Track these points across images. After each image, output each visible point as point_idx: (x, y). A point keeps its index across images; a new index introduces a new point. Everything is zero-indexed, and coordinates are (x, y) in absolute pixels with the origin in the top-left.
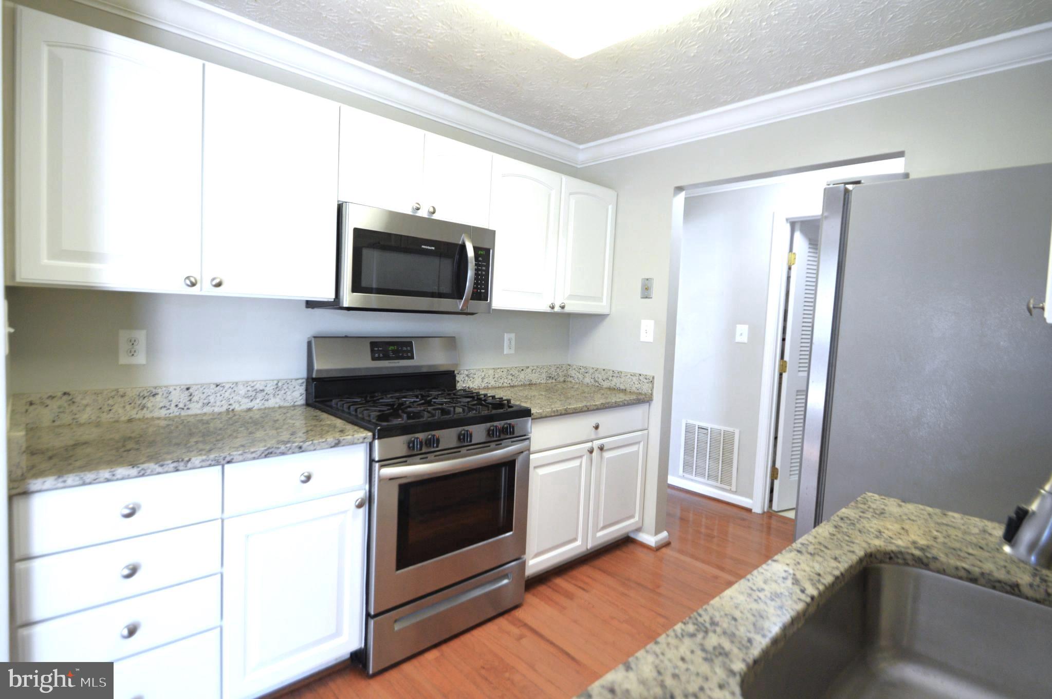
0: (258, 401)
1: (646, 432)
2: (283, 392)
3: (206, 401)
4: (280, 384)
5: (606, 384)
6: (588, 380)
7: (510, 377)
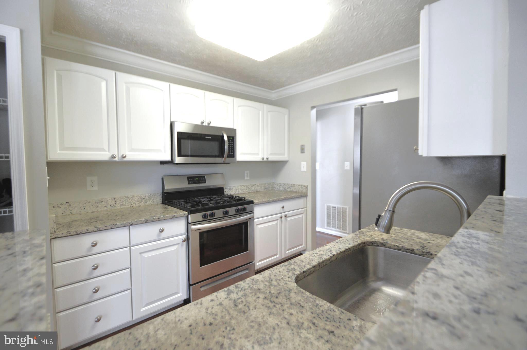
0: (143, 203)
1: (305, 209)
2: (153, 199)
3: (122, 203)
4: (151, 196)
5: (289, 190)
6: (281, 189)
7: (248, 189)
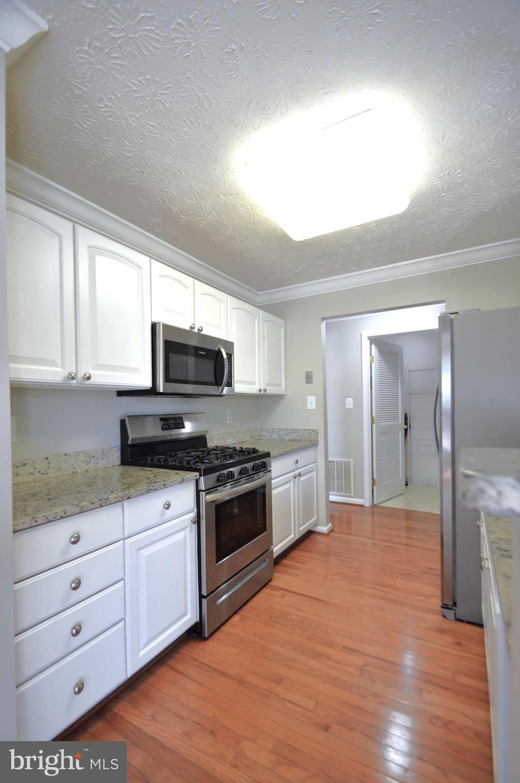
0: (92, 464)
1: (316, 464)
2: (107, 456)
3: (59, 467)
4: (105, 451)
5: (287, 438)
6: (274, 436)
7: (232, 438)
